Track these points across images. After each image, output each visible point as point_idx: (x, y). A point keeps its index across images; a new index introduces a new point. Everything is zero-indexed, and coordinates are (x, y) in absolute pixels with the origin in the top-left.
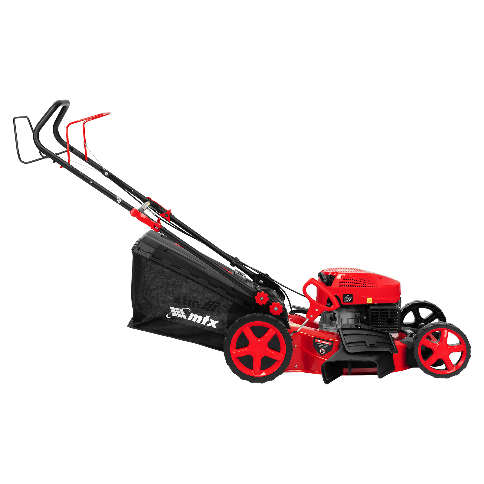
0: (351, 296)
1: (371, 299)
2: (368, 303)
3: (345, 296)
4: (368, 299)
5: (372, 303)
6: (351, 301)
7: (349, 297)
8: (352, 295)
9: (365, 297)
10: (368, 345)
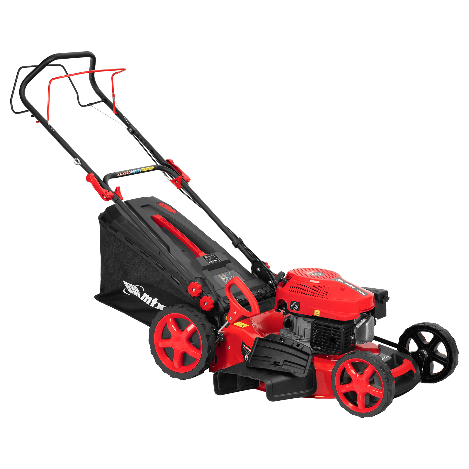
0: (298, 304)
1: (319, 312)
2: (315, 315)
3: (292, 302)
4: (316, 311)
5: (319, 316)
6: (298, 310)
7: (296, 304)
8: (300, 303)
9: (312, 307)
10: (272, 362)
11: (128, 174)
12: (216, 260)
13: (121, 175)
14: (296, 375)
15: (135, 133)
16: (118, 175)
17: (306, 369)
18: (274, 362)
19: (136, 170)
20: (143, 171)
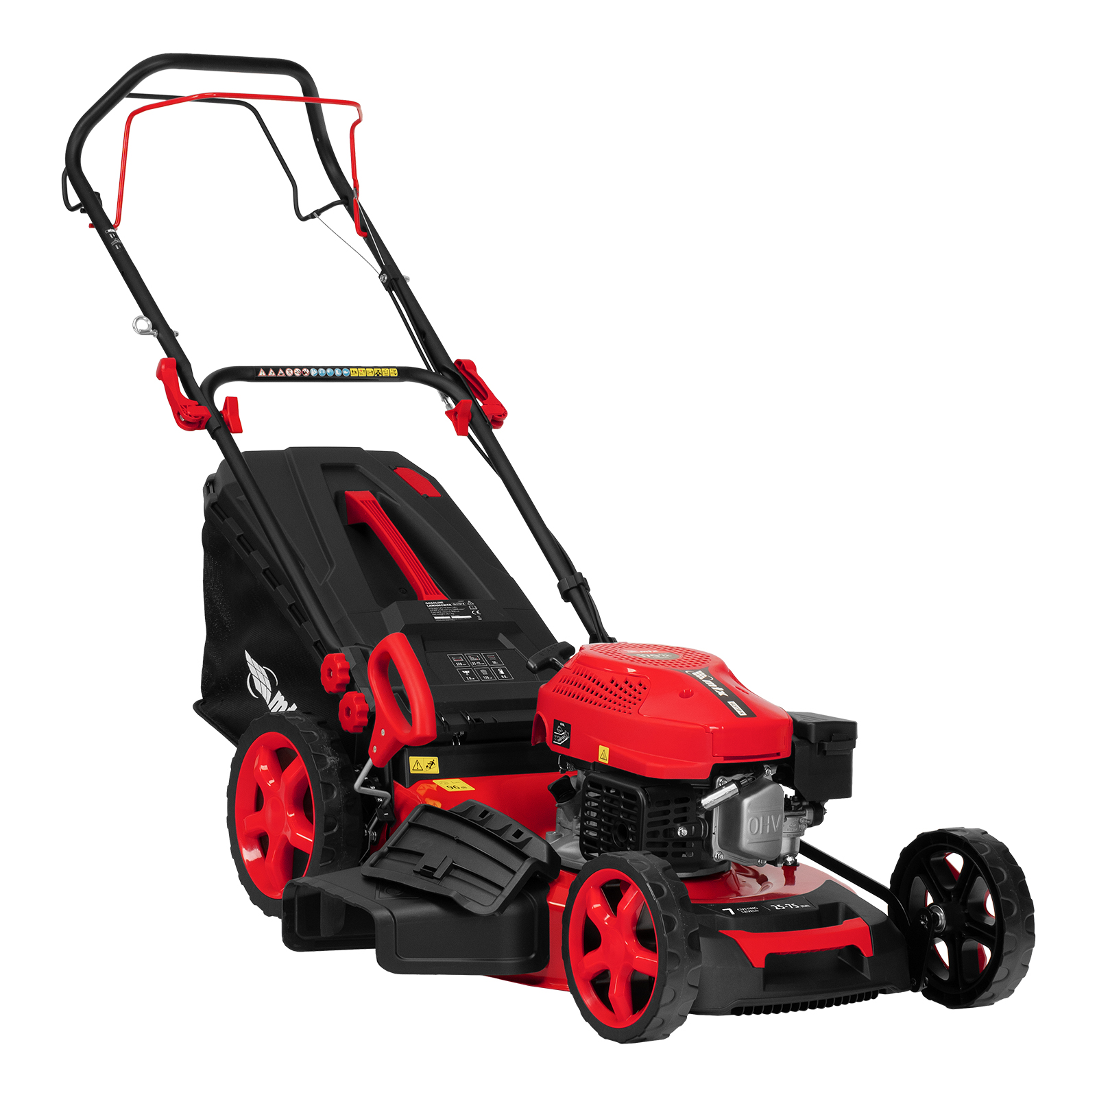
0: (567, 728)
1: (607, 751)
2: (600, 760)
4: (601, 749)
5: (607, 762)
6: (566, 745)
7: (564, 730)
8: (572, 726)
10: (419, 867)
11: (297, 375)
12: (470, 617)
13: (272, 373)
14: (468, 906)
15: (395, 282)
16: (262, 373)
17: (503, 893)
18: (425, 867)
19: (329, 371)
20: (356, 375)
